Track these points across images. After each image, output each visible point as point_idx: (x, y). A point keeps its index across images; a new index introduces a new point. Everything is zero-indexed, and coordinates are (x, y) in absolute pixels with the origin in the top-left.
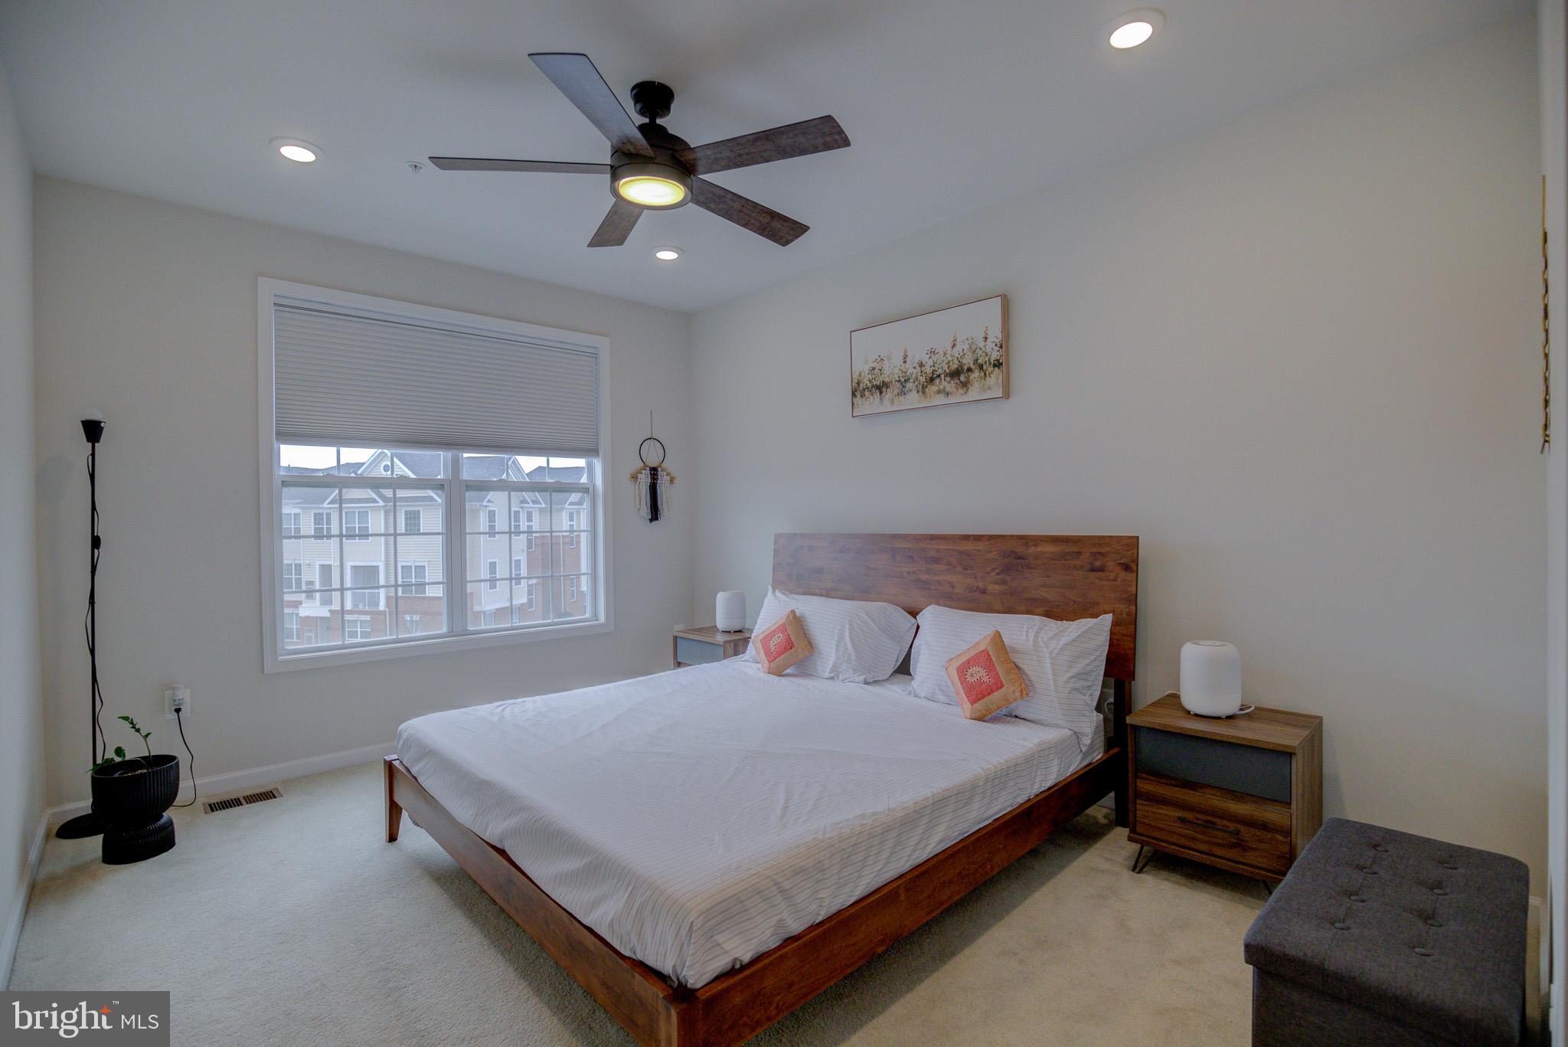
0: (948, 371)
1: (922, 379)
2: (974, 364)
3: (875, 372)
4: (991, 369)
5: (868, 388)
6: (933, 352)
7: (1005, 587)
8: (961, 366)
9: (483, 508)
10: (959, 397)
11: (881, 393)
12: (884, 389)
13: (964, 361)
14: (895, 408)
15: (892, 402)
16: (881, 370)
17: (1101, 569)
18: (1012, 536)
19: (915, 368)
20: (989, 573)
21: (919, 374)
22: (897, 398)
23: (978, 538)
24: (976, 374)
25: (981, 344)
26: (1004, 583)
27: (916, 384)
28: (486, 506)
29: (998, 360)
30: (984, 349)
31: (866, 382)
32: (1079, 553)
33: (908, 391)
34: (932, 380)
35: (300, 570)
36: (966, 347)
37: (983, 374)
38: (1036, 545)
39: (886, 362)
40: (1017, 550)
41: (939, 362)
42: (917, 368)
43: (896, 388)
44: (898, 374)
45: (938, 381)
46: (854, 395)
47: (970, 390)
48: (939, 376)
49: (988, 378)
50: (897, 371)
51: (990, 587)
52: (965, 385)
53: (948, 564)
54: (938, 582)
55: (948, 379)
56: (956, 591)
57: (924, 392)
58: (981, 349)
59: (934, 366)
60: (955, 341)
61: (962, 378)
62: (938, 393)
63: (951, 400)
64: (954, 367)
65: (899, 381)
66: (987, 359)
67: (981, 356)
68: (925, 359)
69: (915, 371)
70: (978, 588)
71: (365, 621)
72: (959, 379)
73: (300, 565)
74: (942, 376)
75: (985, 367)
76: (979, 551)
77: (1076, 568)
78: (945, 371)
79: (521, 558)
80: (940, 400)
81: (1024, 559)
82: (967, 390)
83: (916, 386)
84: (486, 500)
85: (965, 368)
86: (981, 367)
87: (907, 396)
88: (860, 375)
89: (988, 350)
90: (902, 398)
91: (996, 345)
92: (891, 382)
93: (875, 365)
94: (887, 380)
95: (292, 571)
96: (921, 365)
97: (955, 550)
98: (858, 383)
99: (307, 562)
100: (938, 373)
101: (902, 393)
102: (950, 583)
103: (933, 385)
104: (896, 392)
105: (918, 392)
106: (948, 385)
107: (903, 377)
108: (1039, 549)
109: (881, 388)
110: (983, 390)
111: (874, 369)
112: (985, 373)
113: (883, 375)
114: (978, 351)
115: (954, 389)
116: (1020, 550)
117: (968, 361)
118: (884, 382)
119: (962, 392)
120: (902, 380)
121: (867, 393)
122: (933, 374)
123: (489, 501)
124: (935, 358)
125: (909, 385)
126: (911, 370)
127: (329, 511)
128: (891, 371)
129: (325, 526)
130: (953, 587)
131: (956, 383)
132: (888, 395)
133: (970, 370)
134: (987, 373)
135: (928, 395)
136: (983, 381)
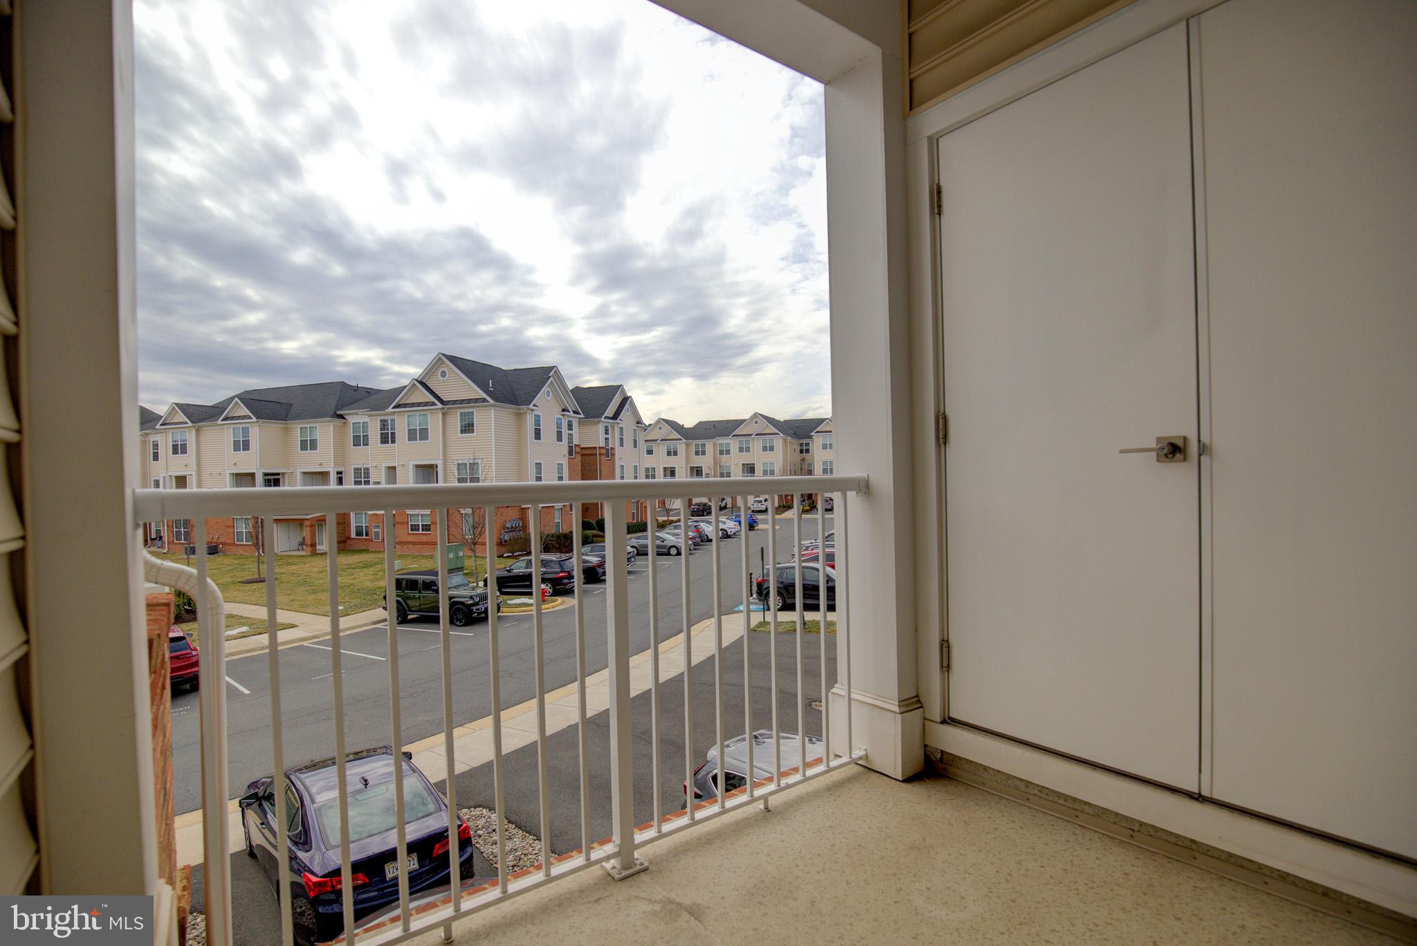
9: (529, 412)
28: (533, 410)
35: (368, 473)
71: (426, 515)
73: (368, 469)
79: (563, 462)
84: (532, 404)
95: (361, 474)
99: (375, 465)
123: (534, 405)
127: (392, 417)
129: (390, 432)
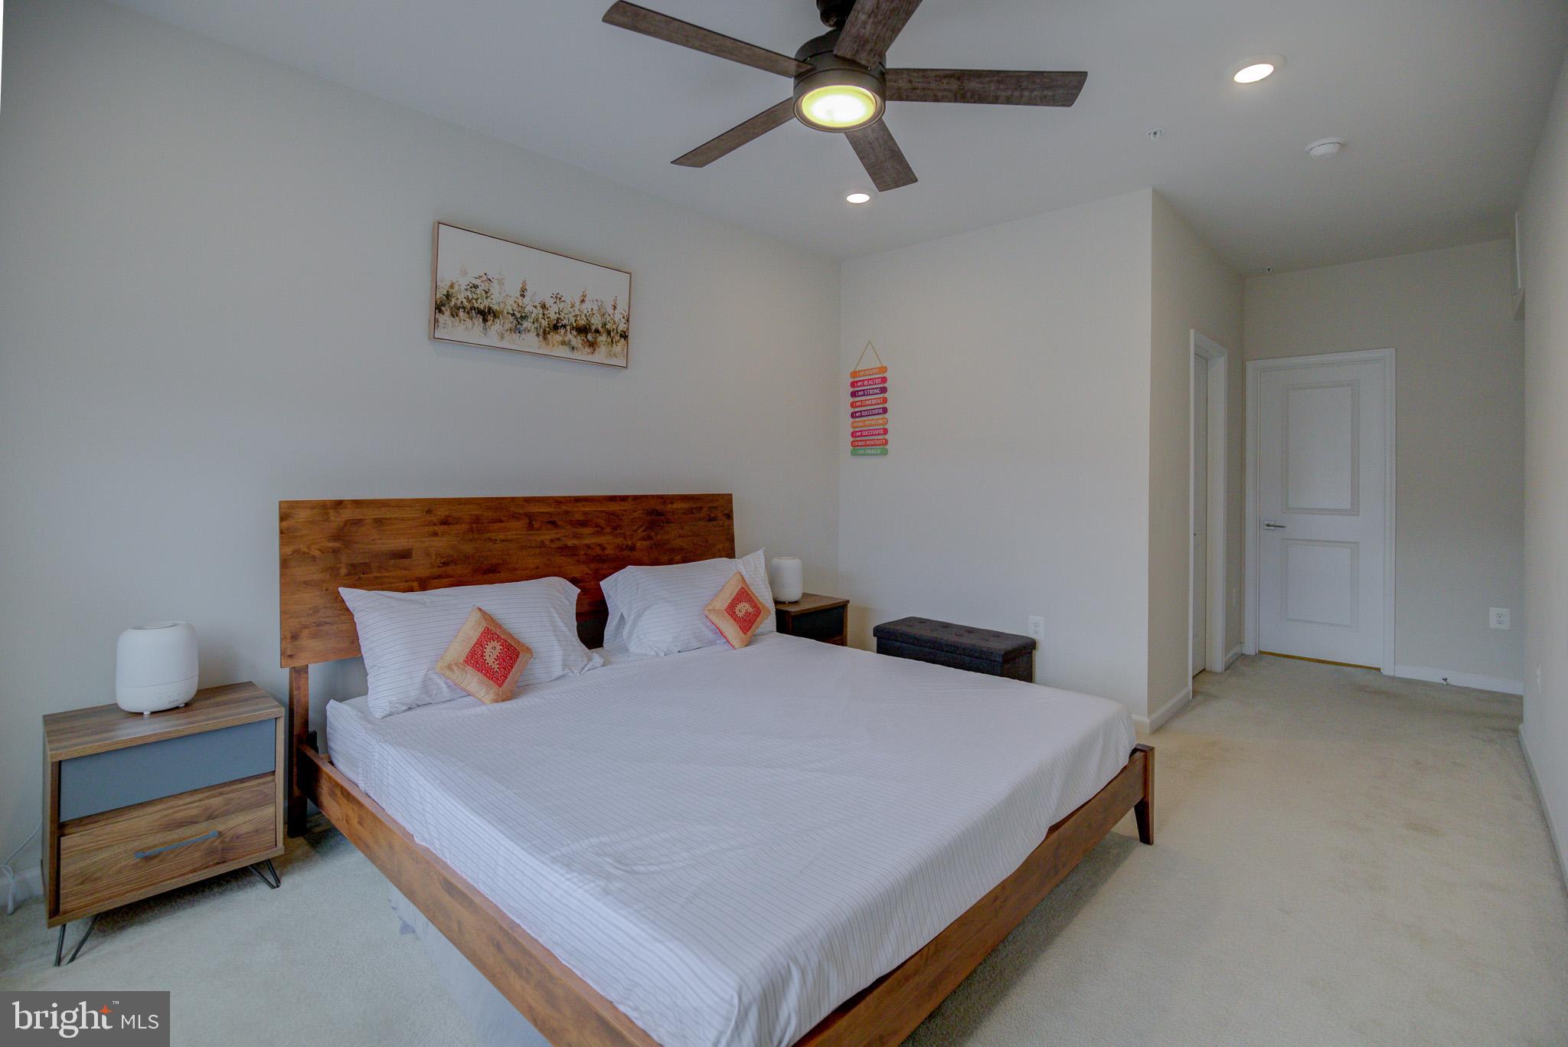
0: (575, 325)
1: (544, 323)
2: (602, 327)
3: (478, 291)
4: (617, 338)
5: (464, 308)
6: (558, 298)
7: (651, 542)
8: (589, 324)
10: (584, 354)
11: (485, 320)
12: (490, 317)
13: (593, 321)
14: (505, 344)
15: (502, 337)
16: (486, 292)
17: (714, 519)
18: (653, 496)
19: (535, 307)
20: (636, 531)
21: (541, 316)
22: (508, 333)
23: (624, 498)
24: (603, 338)
25: (611, 311)
26: (649, 538)
27: (536, 325)
29: (625, 332)
30: (612, 316)
31: (461, 297)
32: (701, 508)
33: (524, 330)
34: (556, 328)
36: (596, 308)
37: (609, 340)
38: (672, 503)
39: (495, 284)
40: (658, 508)
41: (565, 311)
42: (538, 308)
43: (509, 322)
44: (512, 306)
45: (562, 331)
46: (439, 308)
47: (597, 352)
48: (564, 326)
49: (614, 345)
50: (510, 301)
51: (639, 544)
52: (592, 345)
53: (597, 526)
54: (588, 546)
55: (575, 333)
56: (607, 552)
57: (545, 338)
58: (610, 315)
59: (559, 314)
60: (585, 296)
61: (590, 337)
62: (562, 344)
63: (576, 355)
64: (582, 322)
65: (513, 315)
66: (614, 327)
67: (609, 322)
68: (549, 302)
69: (535, 311)
70: (627, 546)
72: (586, 337)
74: (568, 328)
75: (612, 334)
76: (626, 511)
77: (700, 520)
78: (571, 323)
80: (564, 352)
81: (663, 515)
82: (594, 350)
83: (536, 328)
85: (593, 328)
86: (609, 333)
87: (523, 336)
88: (452, 286)
89: (617, 320)
90: (516, 336)
91: (624, 317)
92: (502, 312)
93: (477, 282)
94: (495, 307)
96: (544, 307)
97: (603, 512)
98: (448, 296)
100: (563, 323)
101: (517, 329)
102: (600, 545)
103: (557, 333)
104: (507, 326)
105: (538, 335)
106: (576, 340)
107: (519, 312)
108: (675, 506)
109: (486, 314)
110: (610, 355)
111: (476, 287)
112: (612, 341)
113: (489, 300)
114: (606, 316)
115: (580, 346)
116: (660, 508)
117: (596, 322)
118: (490, 308)
119: (589, 351)
120: (519, 315)
121: (461, 313)
122: (558, 322)
124: (561, 305)
125: (526, 324)
126: (529, 308)
128: (502, 297)
130: (603, 549)
131: (583, 340)
132: (496, 327)
133: (597, 331)
134: (614, 341)
135: (550, 342)
136: (610, 346)
